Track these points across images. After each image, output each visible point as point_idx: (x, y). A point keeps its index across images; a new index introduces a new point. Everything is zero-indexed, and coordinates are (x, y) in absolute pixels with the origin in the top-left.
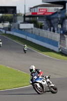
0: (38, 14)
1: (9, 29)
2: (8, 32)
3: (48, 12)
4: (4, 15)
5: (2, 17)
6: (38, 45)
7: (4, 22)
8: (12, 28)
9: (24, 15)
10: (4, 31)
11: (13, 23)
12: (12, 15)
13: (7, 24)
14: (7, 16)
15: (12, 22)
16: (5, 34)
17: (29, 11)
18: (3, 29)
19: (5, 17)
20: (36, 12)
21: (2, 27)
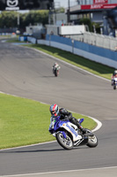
0: (92, 7)
2: (41, 42)
3: (109, 3)
4: (33, 11)
5: (30, 15)
6: (94, 62)
7: (33, 24)
9: (68, 11)
10: (33, 40)
11: (48, 26)
12: (47, 11)
13: (39, 27)
14: (38, 14)
15: (47, 23)
16: (37, 45)
17: (76, 3)
18: (32, 36)
20: (88, 4)
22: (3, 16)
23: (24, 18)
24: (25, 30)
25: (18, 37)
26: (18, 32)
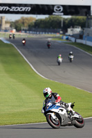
1: (81, 36)
2: (79, 41)
4: (74, 17)
5: (71, 20)
7: (73, 27)
8: (85, 35)
10: (73, 40)
11: (86, 29)
12: (85, 17)
13: (78, 30)
14: (78, 19)
15: (85, 27)
16: (76, 43)
18: (72, 36)
19: (76, 20)
21: (71, 34)
22: (50, 19)
23: (67, 22)
24: (67, 31)
25: (61, 36)
26: (61, 32)
